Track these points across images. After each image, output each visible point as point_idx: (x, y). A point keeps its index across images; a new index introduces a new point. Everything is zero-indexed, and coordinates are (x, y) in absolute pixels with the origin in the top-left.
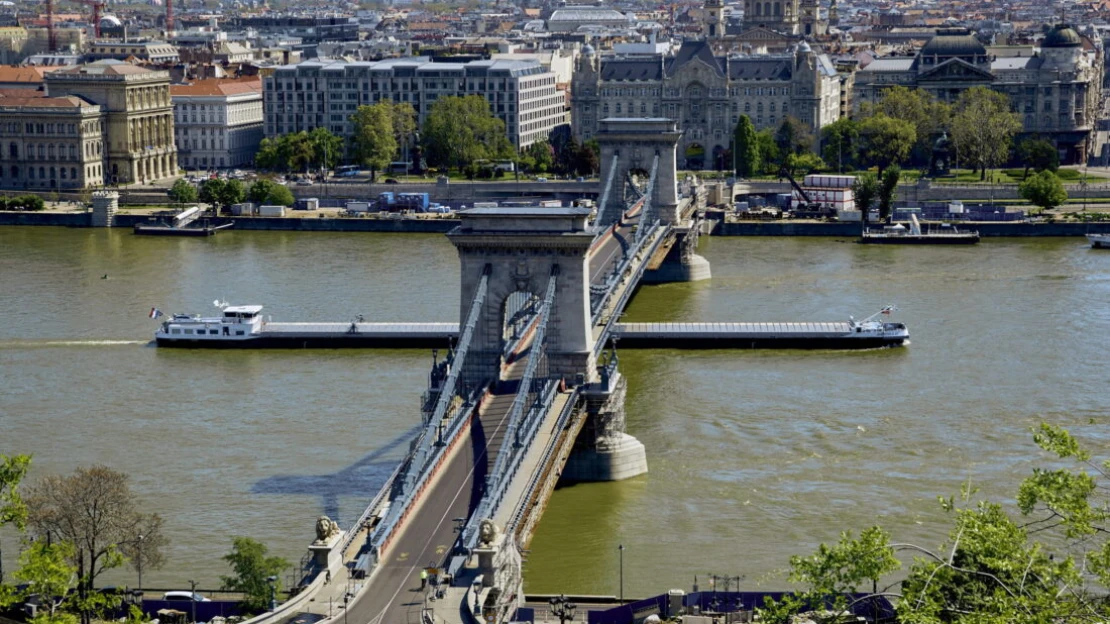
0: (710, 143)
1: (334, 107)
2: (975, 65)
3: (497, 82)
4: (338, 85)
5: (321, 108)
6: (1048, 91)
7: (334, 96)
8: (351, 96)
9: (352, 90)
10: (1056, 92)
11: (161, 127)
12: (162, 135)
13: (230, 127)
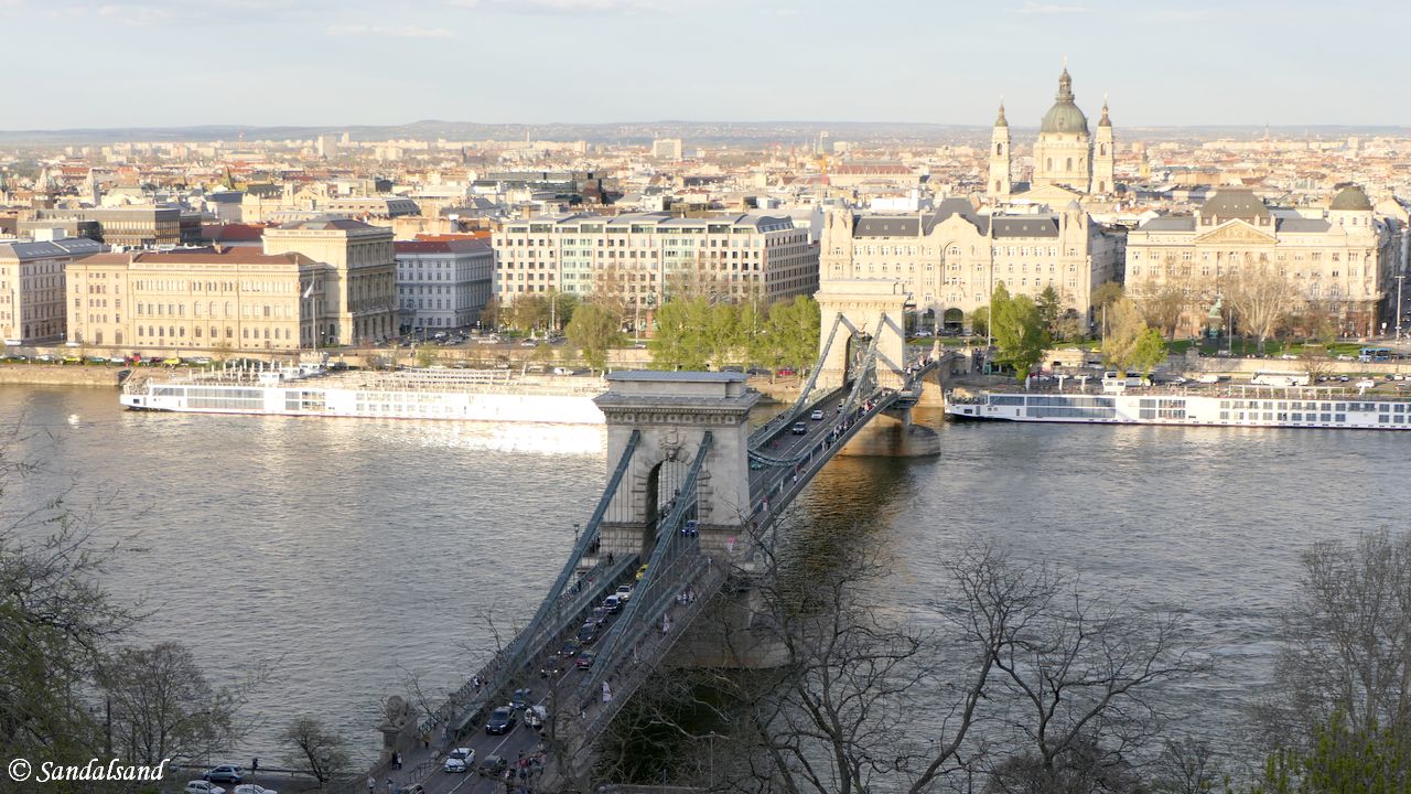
0: (969, 307)
1: (567, 265)
2: (1257, 227)
3: (741, 239)
5: (552, 265)
6: (1336, 257)
7: (567, 254)
8: (585, 254)
9: (586, 247)
10: (1343, 257)
11: (382, 286)
12: (382, 294)
13: (457, 285)
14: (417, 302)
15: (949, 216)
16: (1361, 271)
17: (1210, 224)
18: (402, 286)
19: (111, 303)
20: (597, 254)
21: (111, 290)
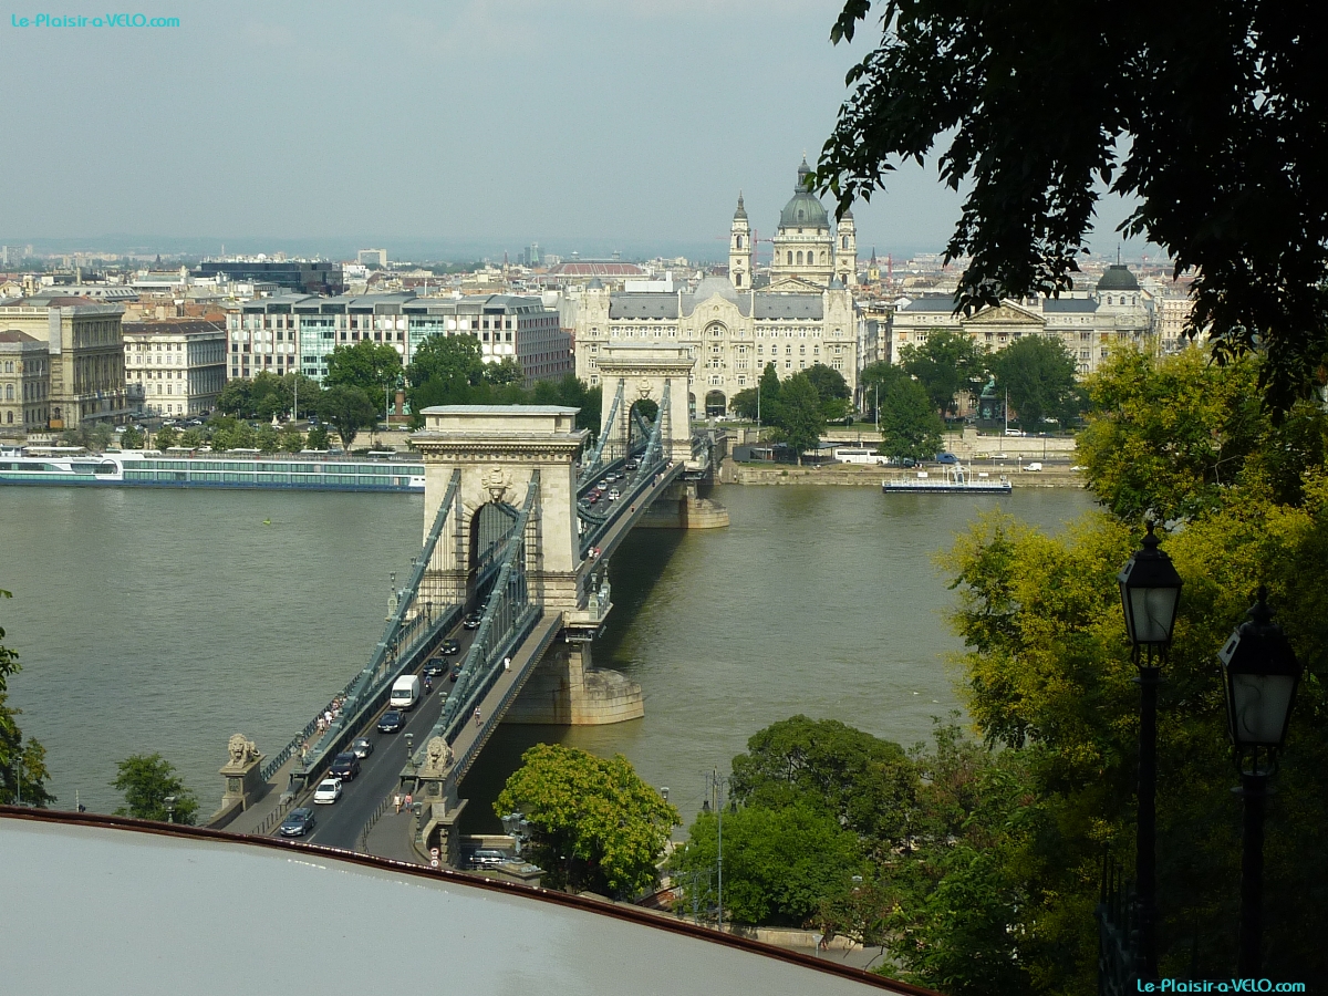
0: (731, 390)
3: (492, 319)
8: (327, 335)
9: (328, 328)
10: (1113, 337)
11: (110, 368)
13: (189, 371)
14: (145, 388)
15: (711, 296)
18: (130, 370)
20: (339, 336)
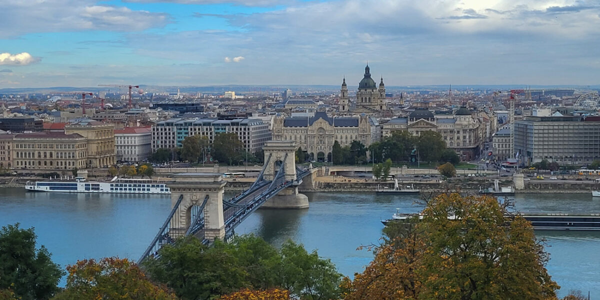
0: (326, 152)
1: (179, 138)
2: (430, 122)
4: (181, 129)
5: (173, 138)
6: (458, 132)
7: (179, 133)
8: (185, 133)
9: (186, 131)
10: (461, 132)
11: (110, 146)
12: (110, 149)
13: (138, 146)
14: (123, 152)
15: (319, 118)
16: (467, 137)
17: (413, 121)
18: (118, 146)
19: (7, 153)
20: (190, 133)
21: (7, 148)
